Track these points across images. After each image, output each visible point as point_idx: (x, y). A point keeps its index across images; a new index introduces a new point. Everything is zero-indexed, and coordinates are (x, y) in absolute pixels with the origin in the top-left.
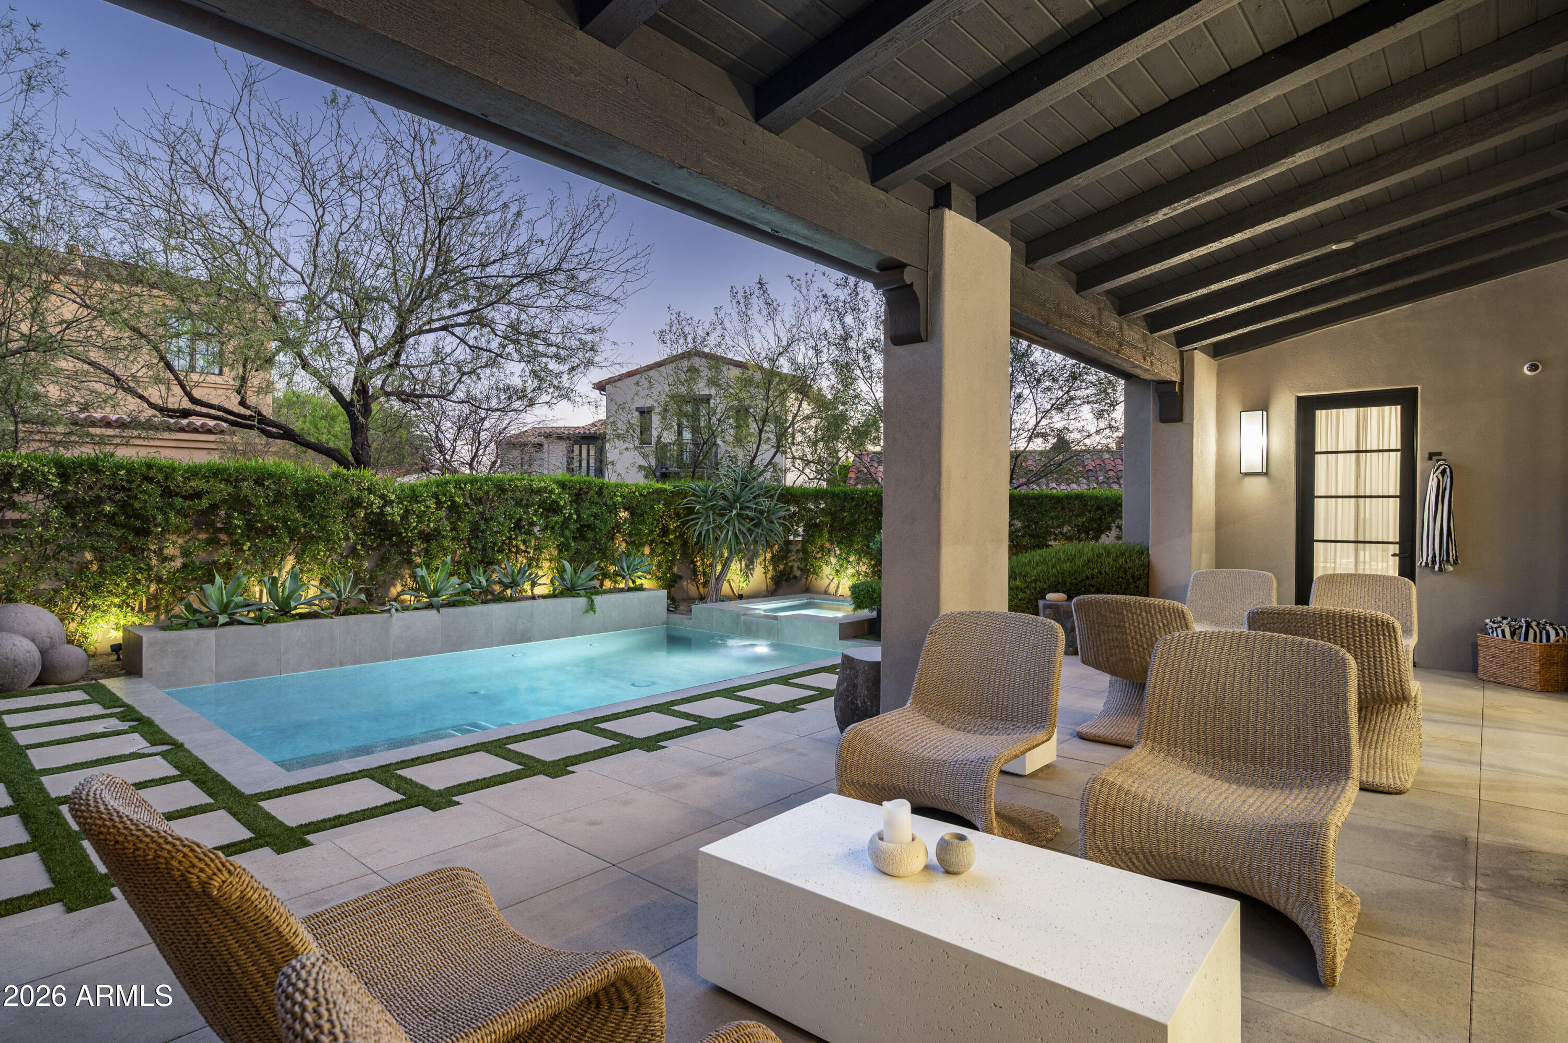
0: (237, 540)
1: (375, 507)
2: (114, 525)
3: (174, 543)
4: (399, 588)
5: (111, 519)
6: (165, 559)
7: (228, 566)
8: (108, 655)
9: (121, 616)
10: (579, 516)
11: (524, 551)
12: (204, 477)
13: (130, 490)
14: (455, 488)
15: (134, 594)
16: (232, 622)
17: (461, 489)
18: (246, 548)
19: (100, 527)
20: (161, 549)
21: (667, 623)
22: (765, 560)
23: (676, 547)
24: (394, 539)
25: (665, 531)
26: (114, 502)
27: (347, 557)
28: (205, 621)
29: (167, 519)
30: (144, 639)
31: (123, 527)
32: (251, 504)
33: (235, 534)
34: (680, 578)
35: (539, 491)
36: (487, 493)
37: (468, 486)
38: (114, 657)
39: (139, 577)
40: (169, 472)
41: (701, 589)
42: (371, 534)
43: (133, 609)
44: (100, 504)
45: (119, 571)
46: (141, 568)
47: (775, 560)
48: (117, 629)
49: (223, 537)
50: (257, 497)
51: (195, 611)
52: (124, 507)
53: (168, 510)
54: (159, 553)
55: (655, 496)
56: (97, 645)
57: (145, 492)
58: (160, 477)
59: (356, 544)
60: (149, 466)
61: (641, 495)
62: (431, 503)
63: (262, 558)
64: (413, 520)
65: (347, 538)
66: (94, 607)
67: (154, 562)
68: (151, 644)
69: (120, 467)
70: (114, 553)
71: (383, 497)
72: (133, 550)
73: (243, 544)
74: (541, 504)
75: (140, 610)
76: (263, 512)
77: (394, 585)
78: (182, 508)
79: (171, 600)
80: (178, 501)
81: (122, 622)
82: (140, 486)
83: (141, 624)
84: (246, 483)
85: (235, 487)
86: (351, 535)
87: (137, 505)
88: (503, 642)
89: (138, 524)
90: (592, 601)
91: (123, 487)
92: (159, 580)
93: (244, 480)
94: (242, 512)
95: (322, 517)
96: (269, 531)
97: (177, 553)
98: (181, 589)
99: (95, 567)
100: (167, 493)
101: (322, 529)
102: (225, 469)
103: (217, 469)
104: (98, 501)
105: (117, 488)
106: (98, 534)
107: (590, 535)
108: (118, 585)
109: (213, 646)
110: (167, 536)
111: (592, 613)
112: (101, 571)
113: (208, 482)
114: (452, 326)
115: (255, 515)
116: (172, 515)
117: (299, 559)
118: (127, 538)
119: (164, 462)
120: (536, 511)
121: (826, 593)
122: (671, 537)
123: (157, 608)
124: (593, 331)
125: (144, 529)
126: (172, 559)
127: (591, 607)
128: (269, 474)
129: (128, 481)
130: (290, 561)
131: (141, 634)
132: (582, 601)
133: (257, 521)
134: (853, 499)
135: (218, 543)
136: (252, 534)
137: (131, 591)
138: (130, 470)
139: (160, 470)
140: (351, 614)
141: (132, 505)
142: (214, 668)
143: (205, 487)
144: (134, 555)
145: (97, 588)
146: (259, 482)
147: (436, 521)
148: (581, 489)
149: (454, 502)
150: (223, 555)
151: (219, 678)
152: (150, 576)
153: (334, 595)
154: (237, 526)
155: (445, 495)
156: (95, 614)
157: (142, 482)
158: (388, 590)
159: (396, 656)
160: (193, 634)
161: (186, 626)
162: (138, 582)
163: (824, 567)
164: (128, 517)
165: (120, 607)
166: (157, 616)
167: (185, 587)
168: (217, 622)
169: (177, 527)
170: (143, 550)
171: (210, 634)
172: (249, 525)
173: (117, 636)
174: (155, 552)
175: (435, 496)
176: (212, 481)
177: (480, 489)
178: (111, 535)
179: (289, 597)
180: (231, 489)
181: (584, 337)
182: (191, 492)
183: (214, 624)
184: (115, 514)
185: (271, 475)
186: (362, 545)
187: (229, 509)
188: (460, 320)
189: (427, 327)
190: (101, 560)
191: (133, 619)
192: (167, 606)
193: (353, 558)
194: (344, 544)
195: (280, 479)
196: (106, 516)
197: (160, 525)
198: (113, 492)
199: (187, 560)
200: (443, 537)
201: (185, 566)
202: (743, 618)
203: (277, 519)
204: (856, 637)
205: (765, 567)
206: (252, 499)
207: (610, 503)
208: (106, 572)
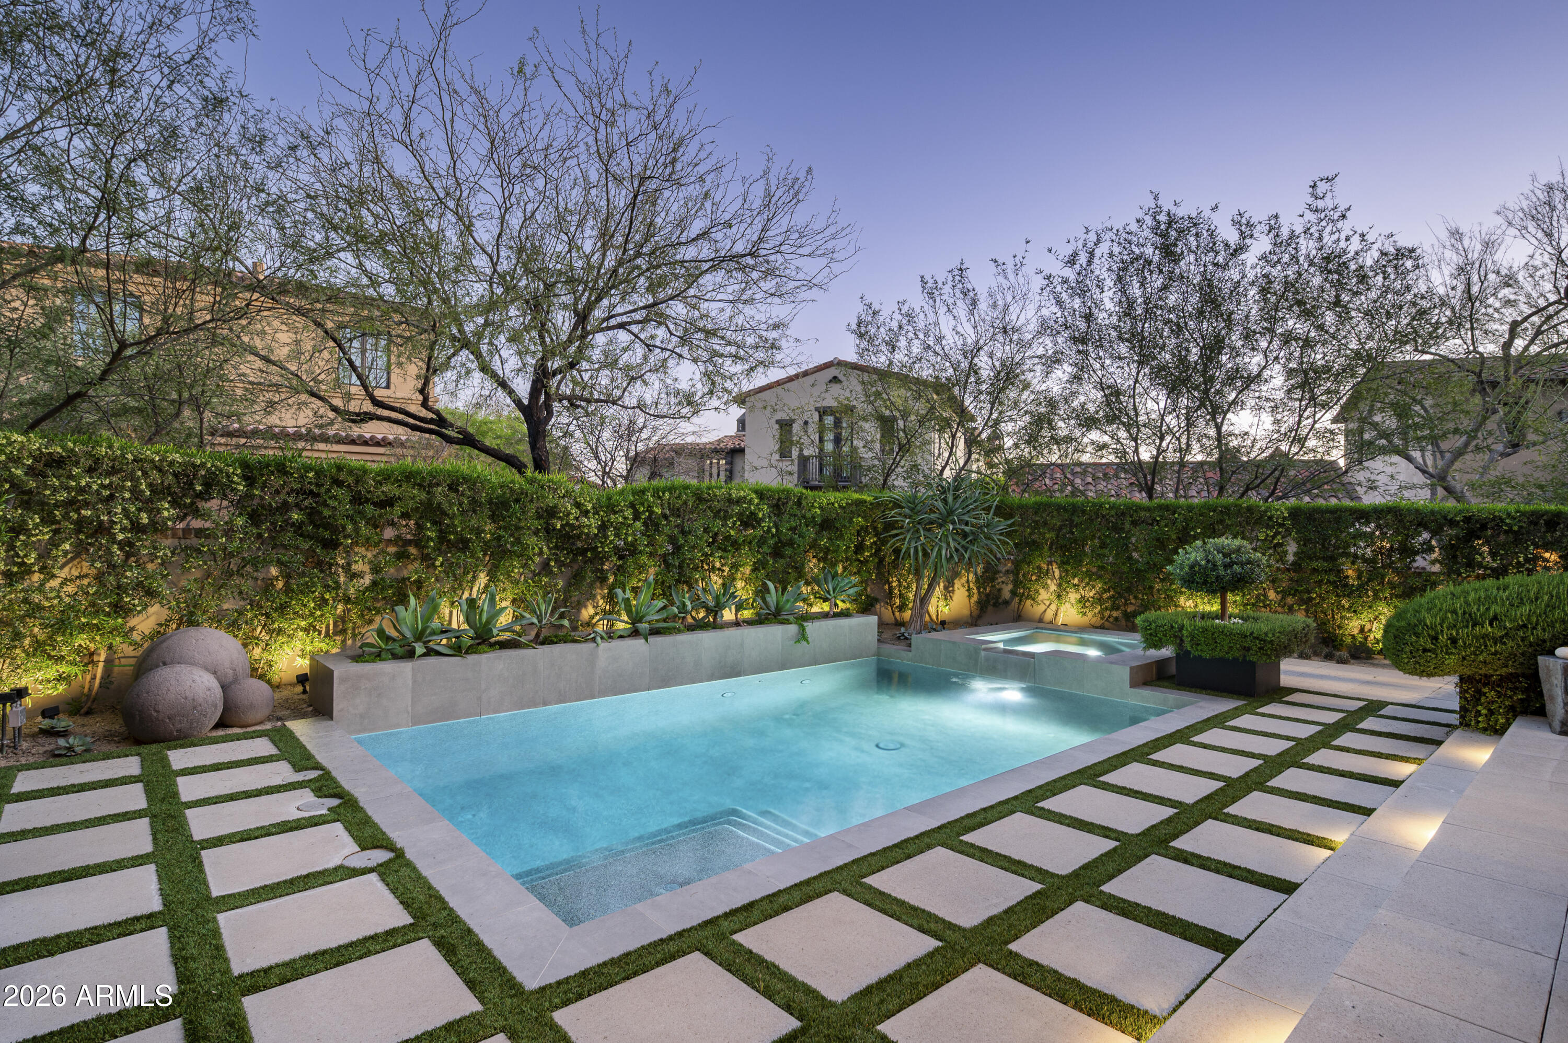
0: (428, 555)
1: (571, 517)
2: (301, 535)
3: (363, 557)
4: (591, 611)
5: (298, 528)
6: (354, 576)
7: (419, 584)
8: (293, 685)
9: (308, 641)
10: (777, 530)
11: (719, 569)
12: (397, 481)
13: (318, 495)
14: (653, 496)
15: (322, 615)
16: (430, 652)
17: (660, 498)
18: (438, 563)
19: (287, 537)
20: (349, 564)
21: (878, 654)
22: (968, 581)
23: (871, 566)
24: (589, 554)
25: (860, 548)
26: (301, 510)
27: (539, 574)
28: (399, 651)
29: (357, 530)
30: (336, 674)
31: (311, 537)
32: (444, 513)
33: (428, 547)
34: (877, 600)
35: (738, 501)
36: (685, 503)
37: (667, 495)
38: (300, 688)
39: (327, 596)
40: (360, 475)
41: (897, 614)
42: (564, 549)
43: (320, 634)
44: (287, 511)
45: (307, 589)
46: (329, 586)
47: (981, 581)
48: (303, 656)
49: (413, 550)
50: (451, 505)
51: (388, 639)
52: (312, 514)
53: (358, 519)
54: (347, 568)
55: (854, 508)
56: (282, 674)
57: (334, 497)
58: (351, 480)
59: (549, 560)
60: (339, 468)
61: (840, 506)
62: (629, 513)
63: (454, 575)
64: (611, 533)
65: (541, 553)
66: (280, 631)
67: (342, 579)
68: (343, 680)
69: (308, 468)
70: (302, 568)
71: (578, 505)
72: (319, 564)
73: (435, 560)
74: (740, 515)
75: (327, 634)
76: (456, 522)
77: (586, 607)
78: (374, 516)
79: (359, 622)
80: (369, 509)
81: (309, 648)
82: (329, 490)
83: (327, 651)
84: (440, 489)
85: (428, 493)
86: (545, 549)
87: (326, 512)
88: (712, 677)
89: (327, 534)
90: (804, 630)
91: (311, 492)
92: (347, 600)
93: (438, 485)
94: (434, 523)
95: (518, 528)
96: (463, 545)
97: (367, 568)
98: (370, 610)
99: (280, 584)
100: (357, 500)
101: (518, 541)
102: (419, 472)
103: (410, 472)
104: (285, 507)
105: (305, 493)
106: (285, 547)
107: (788, 551)
108: (305, 606)
109: (410, 682)
110: (356, 550)
111: (804, 643)
112: (288, 589)
113: (400, 486)
114: (630, 323)
115: (448, 525)
116: (362, 525)
117: (492, 577)
118: (314, 551)
119: (354, 464)
120: (734, 524)
121: (1041, 620)
122: (867, 554)
123: (343, 631)
124: (776, 327)
125: (332, 540)
126: (359, 575)
127: (802, 636)
128: (464, 478)
129: (317, 485)
130: (483, 579)
131: (332, 667)
132: (793, 629)
133: (450, 533)
134: (1084, 512)
135: (408, 557)
136: (444, 547)
137: (318, 613)
138: (319, 473)
139: (351, 472)
140: (552, 643)
141: (321, 513)
142: (410, 709)
143: (397, 492)
144: (322, 571)
145: (282, 609)
146: (453, 487)
147: (634, 534)
148: (779, 499)
149: (652, 512)
150: (413, 570)
151: (416, 721)
152: (337, 595)
153: (535, 621)
154: (430, 539)
155: (642, 504)
156: (281, 639)
157: (331, 486)
158: (579, 611)
159: (602, 694)
160: (388, 667)
161: (378, 656)
162: (325, 601)
163: (1041, 591)
164: (316, 527)
165: (306, 630)
166: (344, 641)
167: (375, 608)
168: (414, 653)
169: (368, 539)
170: (331, 565)
171: (406, 668)
172: (442, 538)
173: (303, 664)
174: (343, 567)
175: (632, 506)
176: (405, 485)
177: (679, 497)
178: (298, 548)
179: (488, 622)
180: (424, 496)
181: (764, 333)
182: (383, 497)
183: (410, 655)
184: (302, 523)
185: (466, 479)
186: (556, 561)
187: (421, 518)
188: (638, 316)
189: (605, 325)
190: (288, 577)
191: (320, 645)
192: (354, 629)
193: (547, 576)
194: (537, 559)
195: (474, 485)
196: (293, 525)
197: (349, 536)
198: (301, 497)
199: (378, 577)
200: (640, 552)
201: (374, 583)
202: (983, 653)
203: (471, 531)
204: (1146, 683)
205: (969, 590)
206: (446, 506)
207: (808, 515)
208: (293, 591)
